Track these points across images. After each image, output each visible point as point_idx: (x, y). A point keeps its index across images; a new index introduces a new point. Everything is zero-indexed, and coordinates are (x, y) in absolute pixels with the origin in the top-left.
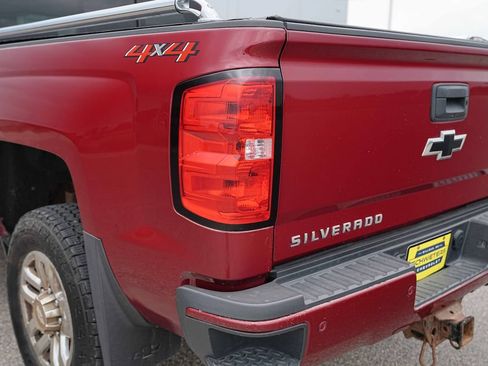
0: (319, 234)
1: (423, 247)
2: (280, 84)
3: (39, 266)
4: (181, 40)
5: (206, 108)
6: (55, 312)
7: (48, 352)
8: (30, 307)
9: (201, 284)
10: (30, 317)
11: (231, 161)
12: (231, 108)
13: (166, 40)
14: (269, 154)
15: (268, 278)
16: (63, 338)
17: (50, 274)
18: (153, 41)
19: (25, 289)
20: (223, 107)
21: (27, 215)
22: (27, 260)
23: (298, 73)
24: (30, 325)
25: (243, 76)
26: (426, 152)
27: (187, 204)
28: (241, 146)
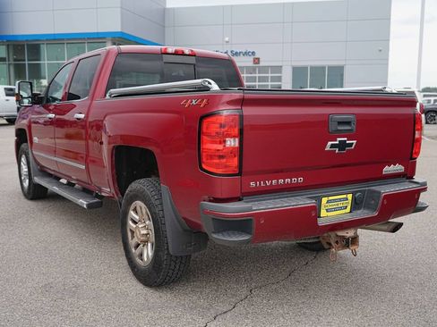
0: (265, 183)
1: (331, 198)
2: (241, 117)
3: (138, 209)
4: (202, 98)
5: (211, 127)
6: (145, 232)
7: (141, 255)
8: (133, 232)
9: (210, 201)
10: (133, 237)
11: (220, 147)
12: (221, 126)
13: (197, 98)
14: (237, 145)
15: (240, 200)
16: (149, 244)
17: (144, 212)
18: (192, 98)
19: (130, 222)
20: (218, 126)
21: (133, 183)
22: (132, 207)
23: (249, 111)
24: (132, 242)
25: (225, 113)
26: (328, 148)
27: (204, 166)
28: (225, 141)
